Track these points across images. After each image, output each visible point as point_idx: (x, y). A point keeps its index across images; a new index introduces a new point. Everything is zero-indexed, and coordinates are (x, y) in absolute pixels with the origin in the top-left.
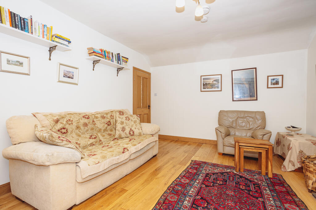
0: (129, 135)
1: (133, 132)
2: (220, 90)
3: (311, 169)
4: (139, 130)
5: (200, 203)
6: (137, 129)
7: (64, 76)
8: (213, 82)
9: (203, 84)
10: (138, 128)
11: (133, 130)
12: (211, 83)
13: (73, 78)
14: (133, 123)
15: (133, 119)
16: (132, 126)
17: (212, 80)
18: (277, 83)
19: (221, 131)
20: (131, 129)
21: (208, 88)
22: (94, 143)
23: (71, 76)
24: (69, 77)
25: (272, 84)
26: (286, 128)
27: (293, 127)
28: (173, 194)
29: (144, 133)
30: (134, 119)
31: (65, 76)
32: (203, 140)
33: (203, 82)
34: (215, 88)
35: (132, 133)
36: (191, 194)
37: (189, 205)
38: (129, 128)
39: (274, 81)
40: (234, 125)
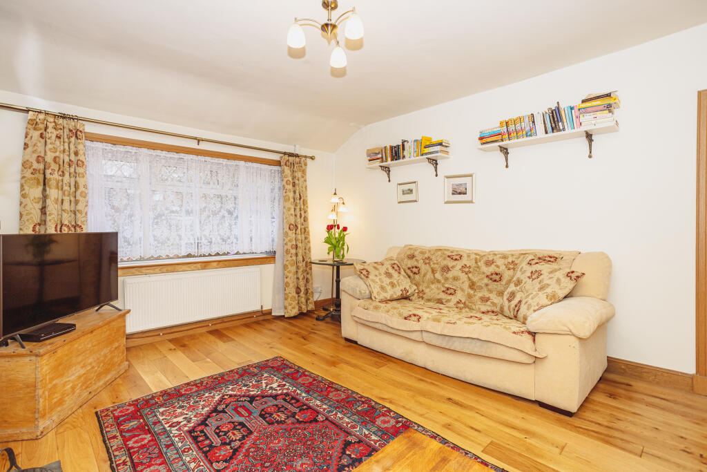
7: (453, 194)
13: (465, 193)
22: (444, 301)
23: (464, 190)
24: (460, 193)
31: (455, 192)
36: (335, 415)
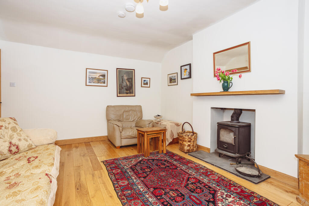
0: (8, 154)
1: (17, 148)
2: (106, 85)
3: (186, 140)
4: (27, 141)
5: (158, 193)
6: (23, 141)
8: (99, 77)
9: (89, 77)
10: (24, 139)
11: (17, 144)
12: (98, 77)
14: (10, 132)
15: (7, 125)
16: (11, 137)
17: (99, 75)
18: (147, 84)
19: (119, 125)
20: (11, 143)
21: (94, 83)
25: (144, 84)
26: (154, 117)
27: (159, 116)
28: (131, 200)
29: (37, 145)
30: (10, 126)
32: (88, 138)
33: (89, 75)
34: (101, 83)
35: (14, 149)
36: (144, 190)
37: (155, 199)
38: (5, 141)
39: (145, 82)
40: (122, 118)
